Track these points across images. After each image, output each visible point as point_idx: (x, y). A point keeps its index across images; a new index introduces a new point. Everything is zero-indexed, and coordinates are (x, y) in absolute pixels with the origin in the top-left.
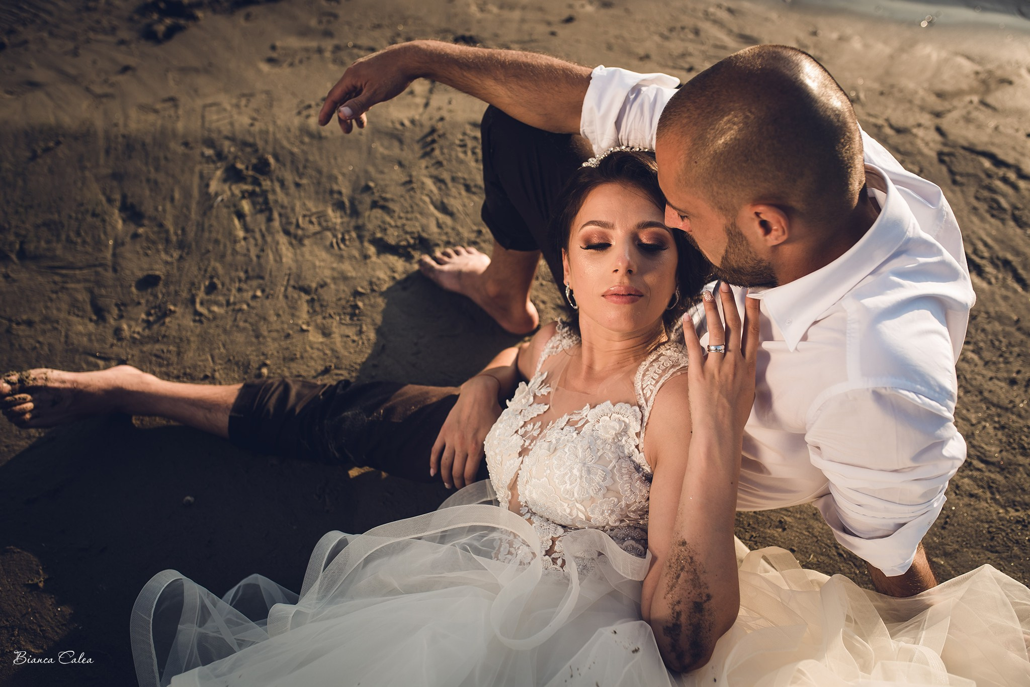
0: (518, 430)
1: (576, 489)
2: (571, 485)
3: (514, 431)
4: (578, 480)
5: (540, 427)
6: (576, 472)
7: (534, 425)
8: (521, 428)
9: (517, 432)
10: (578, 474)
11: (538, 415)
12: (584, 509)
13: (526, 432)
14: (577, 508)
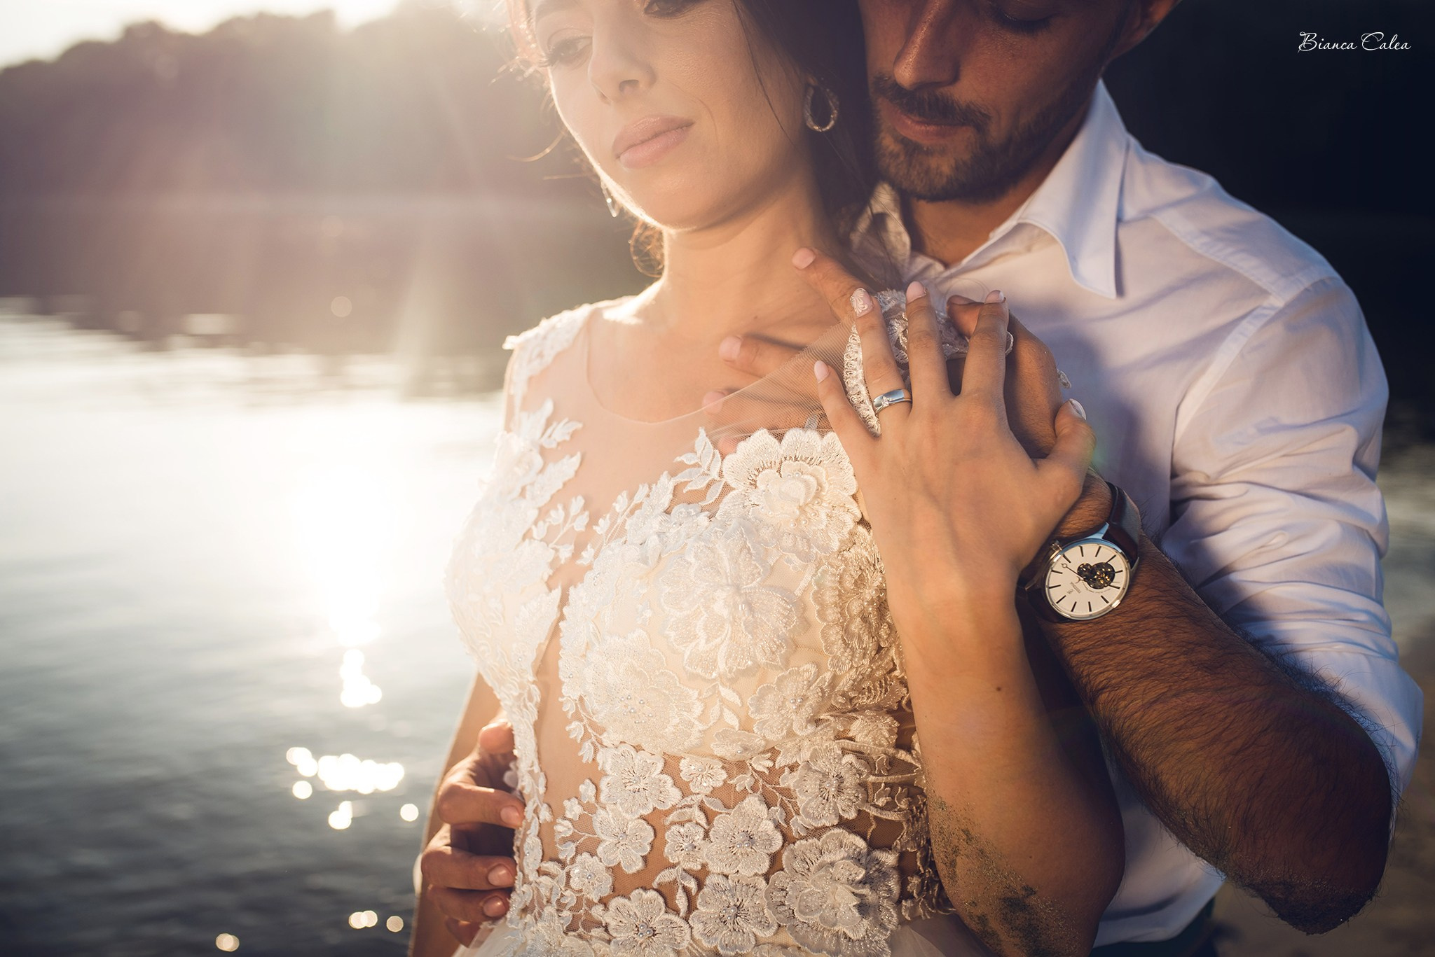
0: (529, 530)
1: (723, 650)
2: (708, 641)
3: (520, 535)
4: (728, 627)
5: (585, 508)
6: (720, 608)
7: (566, 508)
8: (536, 523)
9: (527, 535)
10: (725, 613)
11: (565, 484)
12: (738, 701)
13: (552, 530)
14: (722, 700)
